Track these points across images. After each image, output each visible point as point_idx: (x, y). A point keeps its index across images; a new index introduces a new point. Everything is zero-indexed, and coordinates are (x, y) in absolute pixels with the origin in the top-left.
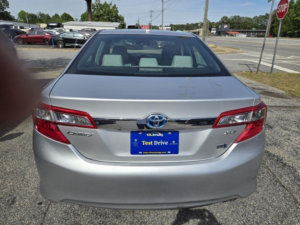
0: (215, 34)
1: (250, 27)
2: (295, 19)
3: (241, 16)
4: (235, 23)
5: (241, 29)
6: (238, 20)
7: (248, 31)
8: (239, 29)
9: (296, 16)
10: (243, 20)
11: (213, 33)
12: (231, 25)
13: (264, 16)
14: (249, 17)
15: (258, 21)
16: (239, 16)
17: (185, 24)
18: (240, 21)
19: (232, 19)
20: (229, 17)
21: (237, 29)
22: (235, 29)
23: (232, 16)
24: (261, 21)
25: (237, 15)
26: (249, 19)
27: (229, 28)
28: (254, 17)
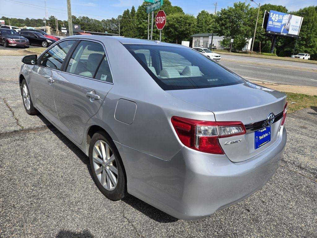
0: (66, 34)
1: (101, 30)
2: (139, 26)
3: (90, 18)
4: (85, 24)
5: (92, 31)
6: (88, 22)
7: (99, 34)
8: (90, 31)
9: (139, 24)
10: (92, 22)
11: (65, 33)
12: (81, 26)
13: (111, 20)
14: (98, 20)
15: (106, 24)
16: (87, 18)
17: (24, 19)
18: (90, 23)
19: (81, 20)
20: (77, 18)
21: (88, 31)
22: (87, 31)
23: (80, 17)
24: (109, 25)
25: (85, 16)
26: (98, 21)
27: (80, 29)
28: (102, 20)
